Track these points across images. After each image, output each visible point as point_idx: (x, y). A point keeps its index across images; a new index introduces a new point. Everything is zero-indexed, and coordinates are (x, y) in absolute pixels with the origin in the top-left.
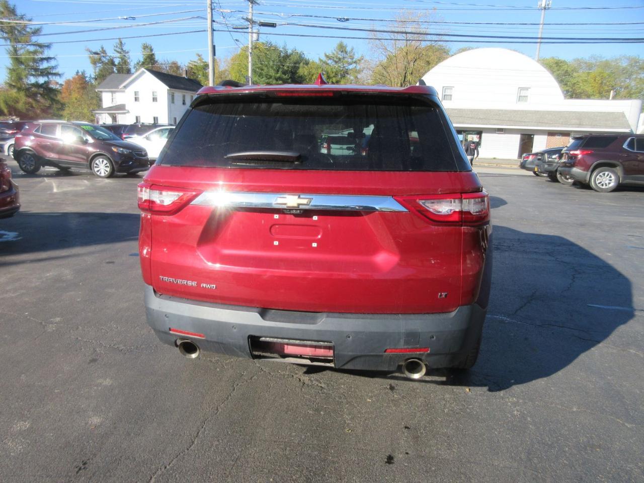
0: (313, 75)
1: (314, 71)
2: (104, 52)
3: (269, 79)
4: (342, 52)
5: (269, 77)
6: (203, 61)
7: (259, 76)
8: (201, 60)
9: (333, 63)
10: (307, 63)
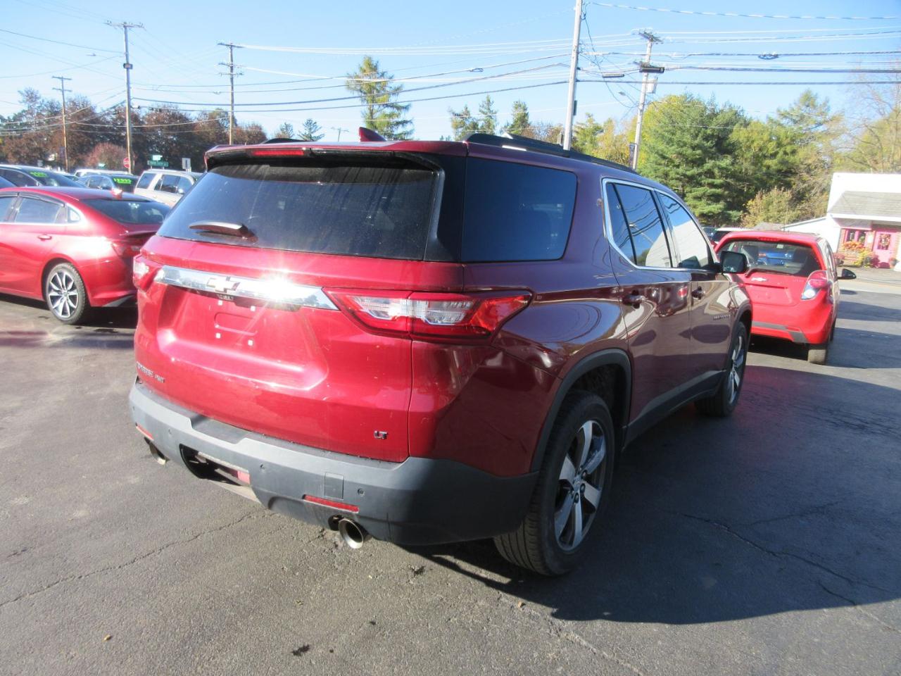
0: (753, 142)
1: (755, 136)
2: (467, 113)
3: (682, 147)
4: (808, 106)
5: (681, 144)
6: (594, 122)
7: (668, 143)
8: (591, 121)
9: (790, 124)
10: (746, 124)
